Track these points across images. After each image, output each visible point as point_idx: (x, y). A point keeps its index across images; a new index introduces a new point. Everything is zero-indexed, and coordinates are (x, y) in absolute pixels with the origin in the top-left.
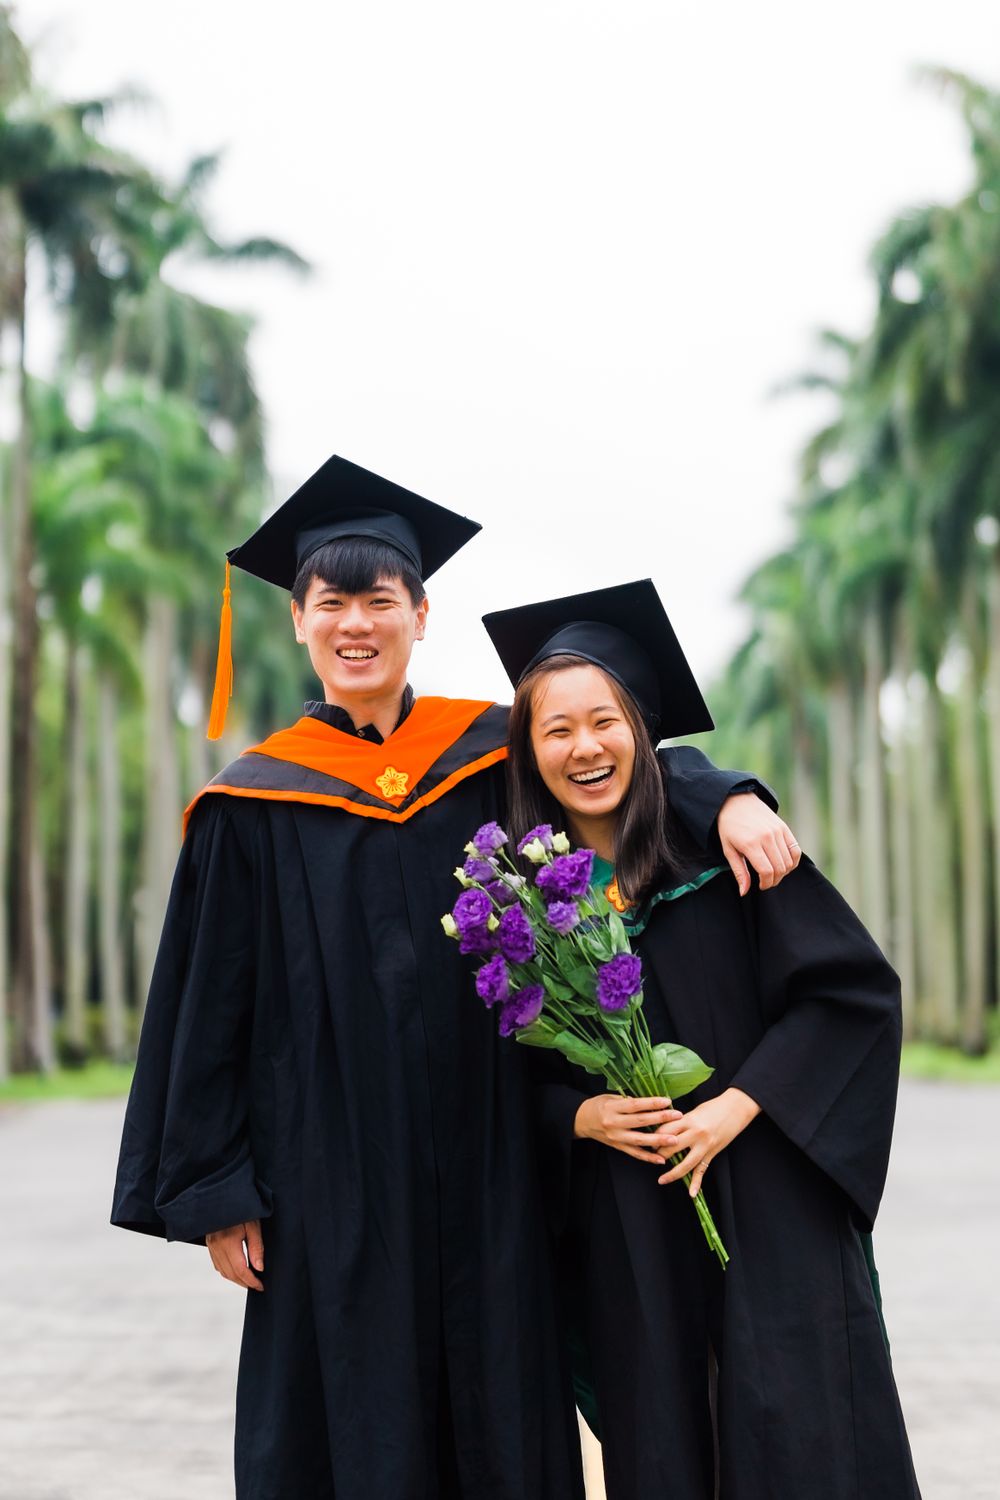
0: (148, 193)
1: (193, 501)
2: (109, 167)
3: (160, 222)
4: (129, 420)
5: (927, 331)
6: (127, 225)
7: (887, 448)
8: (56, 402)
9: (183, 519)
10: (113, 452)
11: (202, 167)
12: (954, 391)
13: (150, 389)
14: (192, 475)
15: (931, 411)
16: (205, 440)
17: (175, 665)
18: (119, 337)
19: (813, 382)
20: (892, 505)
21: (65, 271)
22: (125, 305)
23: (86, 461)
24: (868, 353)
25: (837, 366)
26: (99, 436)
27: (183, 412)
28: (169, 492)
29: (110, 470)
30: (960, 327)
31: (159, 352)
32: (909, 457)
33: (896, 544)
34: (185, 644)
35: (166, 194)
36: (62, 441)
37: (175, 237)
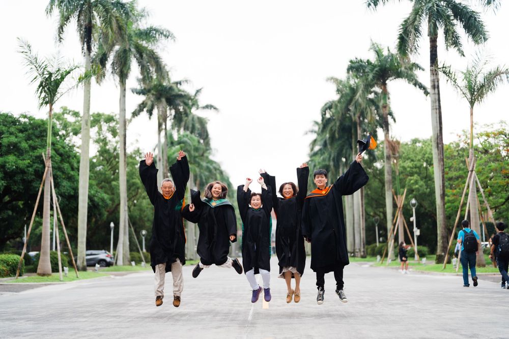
0: (190, 98)
1: (197, 154)
2: (183, 93)
3: (190, 103)
4: (185, 139)
5: (332, 124)
6: (186, 104)
7: (325, 145)
8: (171, 136)
9: (195, 157)
10: (182, 145)
11: (198, 91)
12: (337, 135)
13: (188, 133)
14: (196, 149)
15: (332, 138)
16: (199, 142)
17: (193, 184)
18: (183, 124)
19: (312, 131)
20: (326, 155)
21: (173, 112)
22: (185, 118)
23: (178, 147)
24: (321, 126)
25: (316, 128)
26: (179, 143)
27: (195, 137)
28: (192, 152)
29: (181, 148)
30: (338, 124)
31: (190, 126)
32: (329, 146)
33: (327, 163)
34: (195, 180)
35: (192, 98)
36: (172, 143)
37: (193, 105)
